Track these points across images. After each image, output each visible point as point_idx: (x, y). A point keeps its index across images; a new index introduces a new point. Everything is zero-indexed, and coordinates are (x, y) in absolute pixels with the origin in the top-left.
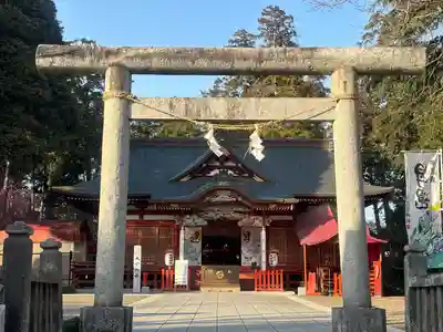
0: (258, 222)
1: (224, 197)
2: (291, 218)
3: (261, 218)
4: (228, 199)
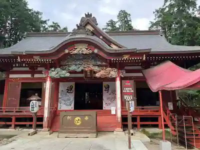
0: (113, 73)
1: (82, 49)
3: (116, 70)
4: (86, 51)
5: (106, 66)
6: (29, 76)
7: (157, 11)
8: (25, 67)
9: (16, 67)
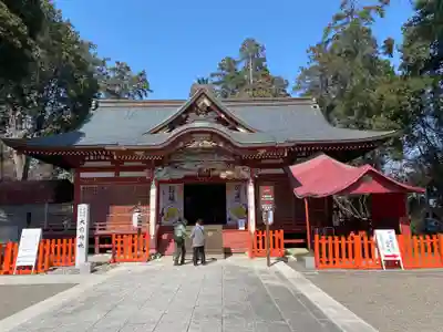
0: (245, 172)
1: (202, 142)
2: (281, 171)
3: (247, 169)
4: (208, 144)
5: (235, 163)
6: (111, 174)
7: (313, 49)
8: (105, 160)
9: (89, 160)
